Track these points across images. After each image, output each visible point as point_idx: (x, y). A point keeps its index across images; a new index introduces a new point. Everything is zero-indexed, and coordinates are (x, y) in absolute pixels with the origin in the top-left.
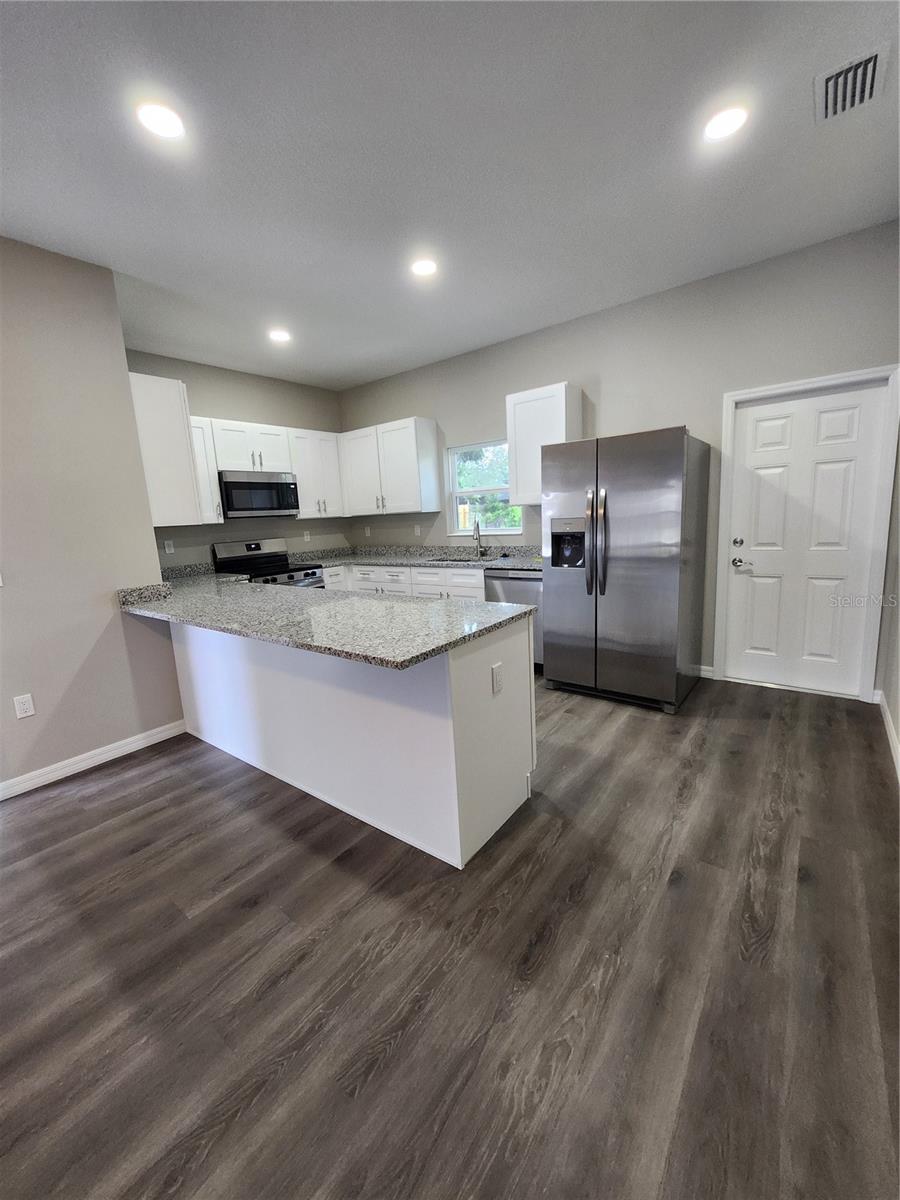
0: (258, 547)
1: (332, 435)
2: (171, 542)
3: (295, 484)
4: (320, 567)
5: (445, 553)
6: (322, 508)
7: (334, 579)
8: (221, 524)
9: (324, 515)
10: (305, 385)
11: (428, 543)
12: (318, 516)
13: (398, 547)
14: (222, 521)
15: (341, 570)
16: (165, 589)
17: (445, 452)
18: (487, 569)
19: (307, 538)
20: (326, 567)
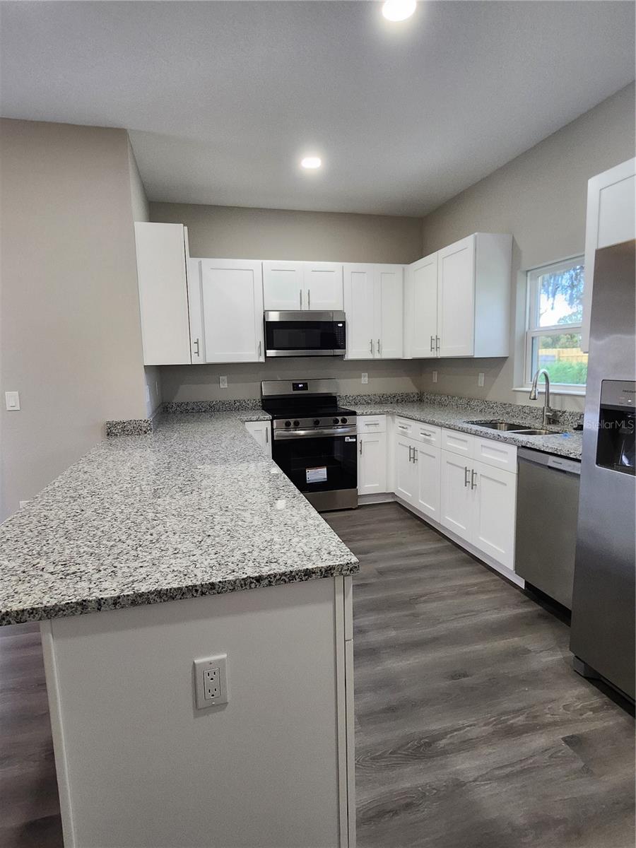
0: (305, 387)
1: (397, 268)
2: (225, 378)
3: (344, 323)
4: (354, 413)
5: (508, 413)
6: (376, 348)
7: (372, 429)
8: (262, 363)
9: (377, 356)
10: (370, 215)
11: (492, 396)
12: (370, 357)
13: (461, 398)
14: (262, 359)
15: (381, 419)
16: (146, 425)
17: (520, 277)
18: (523, 447)
19: (365, 379)
20: (362, 415)
